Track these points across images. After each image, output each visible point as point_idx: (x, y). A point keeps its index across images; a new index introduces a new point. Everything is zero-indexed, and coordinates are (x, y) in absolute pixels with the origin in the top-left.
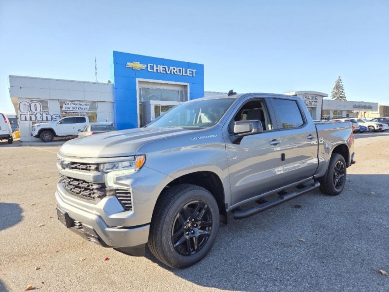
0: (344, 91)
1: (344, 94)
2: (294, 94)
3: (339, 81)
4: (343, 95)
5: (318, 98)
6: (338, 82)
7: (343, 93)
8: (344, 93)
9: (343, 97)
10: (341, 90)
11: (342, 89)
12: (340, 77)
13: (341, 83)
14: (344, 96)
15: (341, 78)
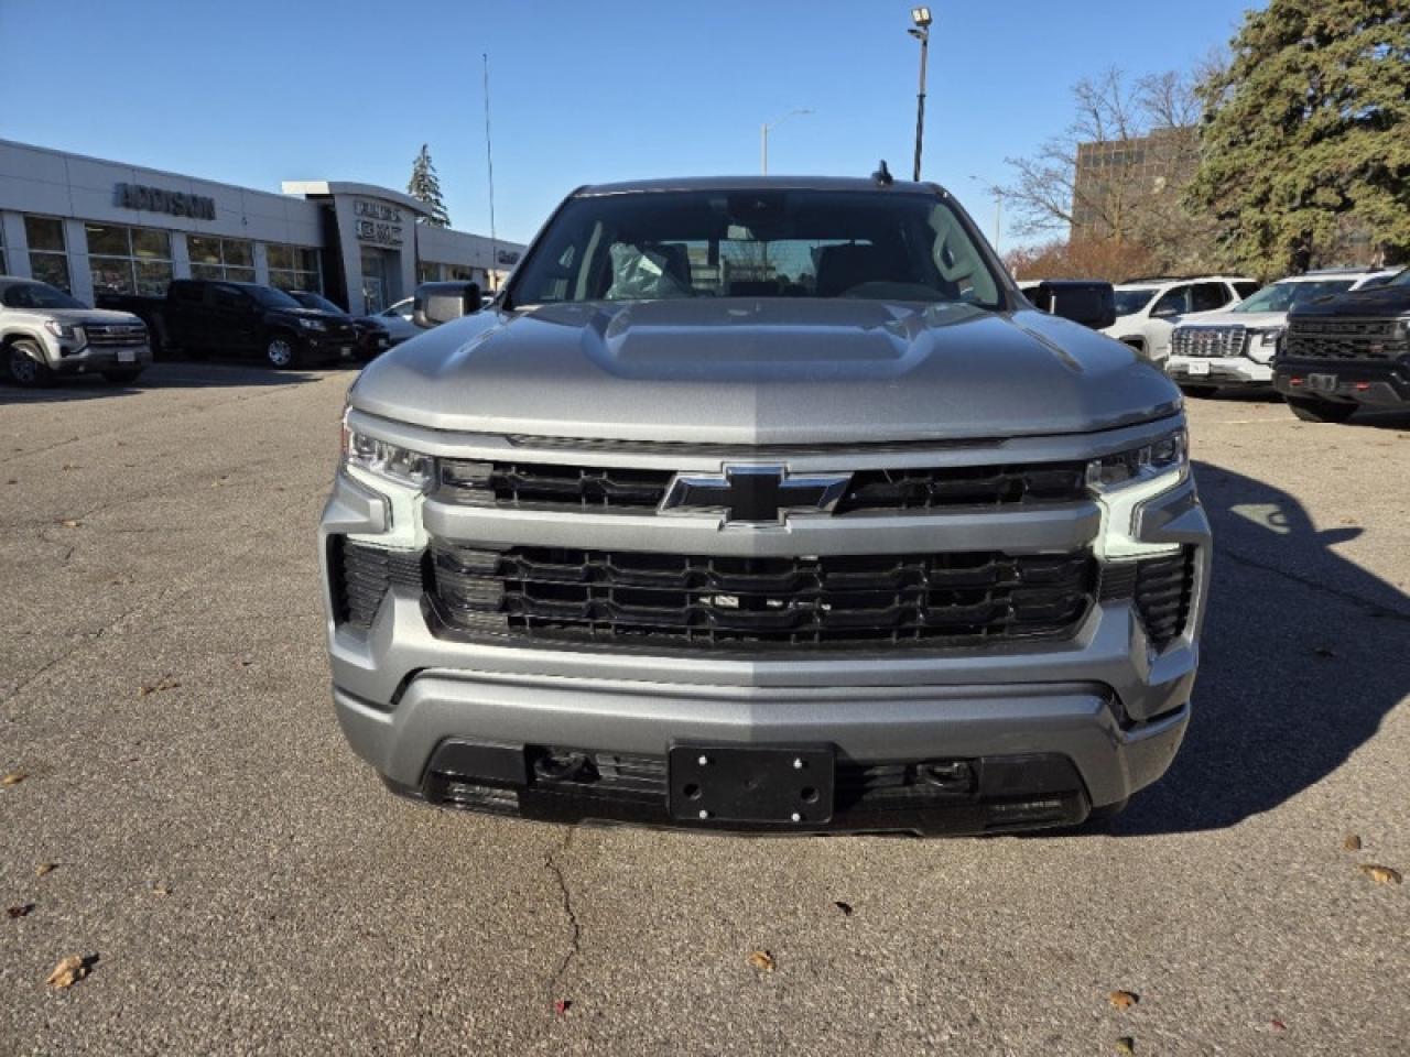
0: (441, 201)
1: (442, 210)
2: (326, 191)
3: (424, 161)
4: (439, 212)
5: (403, 214)
6: (422, 166)
7: (438, 208)
8: (445, 208)
9: (442, 221)
10: (433, 197)
11: (437, 193)
12: (424, 147)
13: (429, 172)
14: (442, 217)
15: (429, 152)
